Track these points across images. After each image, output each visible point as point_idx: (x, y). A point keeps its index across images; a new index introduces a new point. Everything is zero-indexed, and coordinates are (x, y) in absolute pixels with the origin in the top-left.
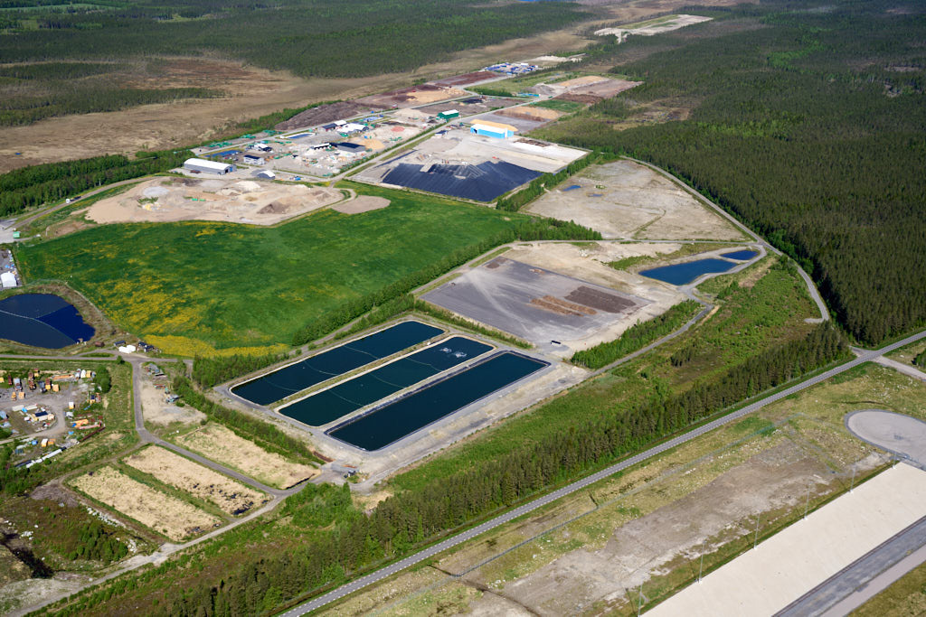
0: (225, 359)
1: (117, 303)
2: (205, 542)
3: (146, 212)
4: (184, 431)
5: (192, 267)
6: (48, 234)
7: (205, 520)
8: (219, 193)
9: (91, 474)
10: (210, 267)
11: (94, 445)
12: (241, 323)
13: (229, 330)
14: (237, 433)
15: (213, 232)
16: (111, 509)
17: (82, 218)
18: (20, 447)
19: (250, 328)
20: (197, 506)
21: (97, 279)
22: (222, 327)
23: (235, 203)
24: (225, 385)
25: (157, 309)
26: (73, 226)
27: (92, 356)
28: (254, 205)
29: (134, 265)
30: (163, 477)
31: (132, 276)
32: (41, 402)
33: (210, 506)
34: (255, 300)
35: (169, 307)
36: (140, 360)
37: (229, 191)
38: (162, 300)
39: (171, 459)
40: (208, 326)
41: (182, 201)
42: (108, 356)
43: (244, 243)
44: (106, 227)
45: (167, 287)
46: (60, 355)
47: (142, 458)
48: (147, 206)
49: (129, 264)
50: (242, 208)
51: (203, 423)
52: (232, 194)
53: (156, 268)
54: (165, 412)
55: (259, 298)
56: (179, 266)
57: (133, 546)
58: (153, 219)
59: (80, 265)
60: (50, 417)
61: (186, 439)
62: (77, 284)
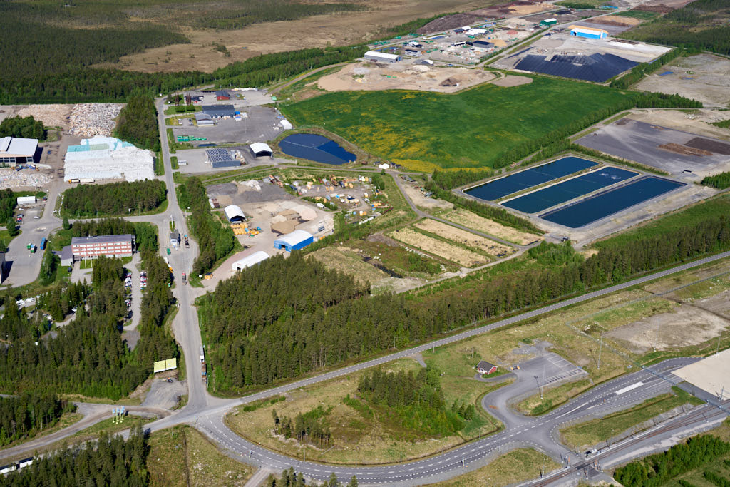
0: (454, 173)
1: (364, 139)
2: (486, 268)
3: (360, 84)
4: (444, 212)
5: (408, 118)
6: (295, 97)
7: (481, 258)
8: (404, 72)
9: (397, 231)
10: (421, 118)
11: (390, 217)
12: (456, 152)
13: (448, 156)
14: (478, 215)
15: (413, 96)
16: (420, 249)
17: (316, 87)
18: (347, 215)
19: (462, 156)
20: (472, 251)
21: (345, 124)
22: (443, 155)
23: (420, 78)
24: (459, 189)
25: (394, 143)
26: (312, 93)
27: (362, 169)
28: (435, 80)
29: (367, 117)
30: (443, 235)
31: (367, 123)
32: (346, 193)
33: (481, 252)
34: (461, 139)
35: (403, 142)
36: (395, 173)
37: (410, 72)
38: (396, 138)
39: (443, 226)
40: (434, 154)
41: (380, 78)
42: (373, 170)
43: (438, 103)
44: (335, 93)
45: (396, 130)
46: (342, 168)
47: (425, 225)
48: (359, 80)
49: (362, 117)
50: (428, 82)
51: (454, 208)
52: (413, 73)
53: (383, 118)
54: (427, 202)
55: (463, 138)
56: (399, 117)
57: (443, 268)
58: (366, 88)
59: (328, 117)
60: (356, 200)
61: (447, 216)
62: (332, 129)
